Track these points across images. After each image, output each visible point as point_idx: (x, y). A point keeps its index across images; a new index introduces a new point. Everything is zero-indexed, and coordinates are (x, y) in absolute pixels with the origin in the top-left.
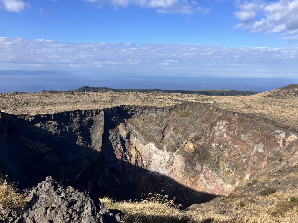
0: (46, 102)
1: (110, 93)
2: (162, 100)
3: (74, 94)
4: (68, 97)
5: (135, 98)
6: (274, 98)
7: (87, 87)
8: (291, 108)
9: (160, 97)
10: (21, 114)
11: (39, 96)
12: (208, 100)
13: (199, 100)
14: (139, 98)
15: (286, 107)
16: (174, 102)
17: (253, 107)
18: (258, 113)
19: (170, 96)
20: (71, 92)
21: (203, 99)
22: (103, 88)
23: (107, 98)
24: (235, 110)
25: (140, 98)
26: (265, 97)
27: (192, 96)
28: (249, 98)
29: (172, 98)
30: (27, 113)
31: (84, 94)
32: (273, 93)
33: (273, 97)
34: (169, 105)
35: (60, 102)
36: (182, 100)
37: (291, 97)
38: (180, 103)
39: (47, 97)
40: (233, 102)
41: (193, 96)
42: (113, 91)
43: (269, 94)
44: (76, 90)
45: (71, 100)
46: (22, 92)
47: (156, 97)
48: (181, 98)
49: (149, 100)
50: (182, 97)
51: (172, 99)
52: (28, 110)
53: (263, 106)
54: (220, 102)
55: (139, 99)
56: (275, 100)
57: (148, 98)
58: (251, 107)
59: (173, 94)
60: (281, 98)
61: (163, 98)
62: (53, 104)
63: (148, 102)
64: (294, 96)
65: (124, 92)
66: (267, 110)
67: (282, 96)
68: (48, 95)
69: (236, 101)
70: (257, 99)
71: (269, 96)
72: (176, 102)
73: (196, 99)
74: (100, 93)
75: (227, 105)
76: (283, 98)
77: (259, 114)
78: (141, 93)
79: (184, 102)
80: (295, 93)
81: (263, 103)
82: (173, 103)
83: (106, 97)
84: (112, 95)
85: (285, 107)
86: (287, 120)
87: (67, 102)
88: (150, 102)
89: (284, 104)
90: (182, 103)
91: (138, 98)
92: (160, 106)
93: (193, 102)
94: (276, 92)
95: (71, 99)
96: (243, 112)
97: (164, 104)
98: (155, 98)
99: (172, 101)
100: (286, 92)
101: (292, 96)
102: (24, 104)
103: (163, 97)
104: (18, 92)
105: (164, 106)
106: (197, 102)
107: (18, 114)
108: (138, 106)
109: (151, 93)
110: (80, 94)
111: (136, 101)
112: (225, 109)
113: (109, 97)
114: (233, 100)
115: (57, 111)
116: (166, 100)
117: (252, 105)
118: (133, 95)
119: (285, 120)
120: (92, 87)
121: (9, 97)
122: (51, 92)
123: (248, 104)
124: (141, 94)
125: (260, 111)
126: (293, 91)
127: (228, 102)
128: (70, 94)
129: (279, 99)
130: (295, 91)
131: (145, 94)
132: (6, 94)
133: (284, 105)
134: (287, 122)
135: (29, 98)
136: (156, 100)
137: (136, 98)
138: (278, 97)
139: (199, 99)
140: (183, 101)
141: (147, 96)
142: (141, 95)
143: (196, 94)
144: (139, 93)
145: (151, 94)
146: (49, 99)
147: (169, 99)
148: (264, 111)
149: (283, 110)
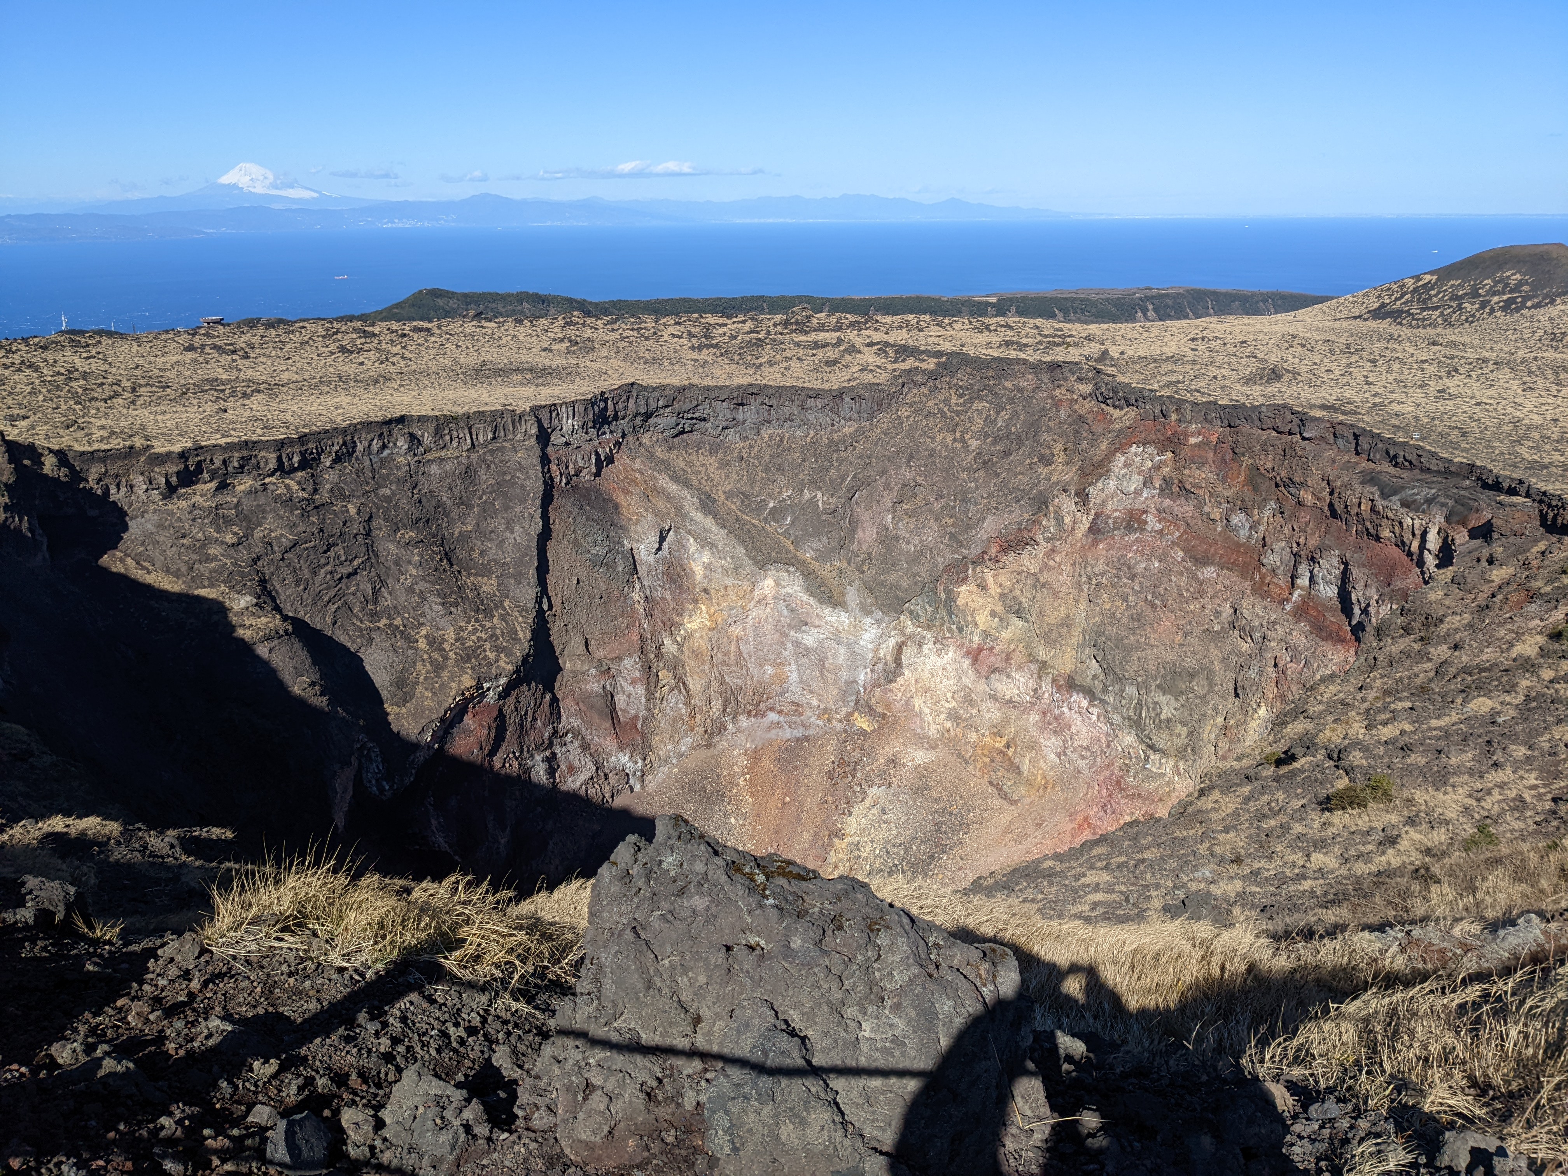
0: (229, 381)
1: (562, 322)
2: (831, 353)
3: (374, 335)
4: (343, 349)
5: (693, 348)
6: (1400, 324)
7: (436, 293)
8: (1486, 370)
9: (822, 336)
10: (107, 447)
11: (190, 348)
12: (1069, 345)
13: (1022, 347)
14: (712, 346)
15: (1462, 370)
16: (895, 362)
17: (1296, 373)
18: (1318, 402)
19: (876, 329)
20: (358, 324)
21: (1040, 343)
22: (522, 297)
23: (545, 350)
24: (1204, 393)
25: (716, 346)
26: (1355, 318)
27: (987, 328)
28: (1275, 328)
29: (885, 338)
30: (138, 442)
31: (428, 330)
32: (1397, 299)
33: (1396, 315)
34: (868, 378)
35: (306, 377)
36: (938, 348)
37: (1490, 314)
38: (923, 366)
39: (234, 352)
40: (1192, 350)
41: (992, 328)
42: (575, 313)
43: (1377, 305)
44: (381, 312)
45: (362, 364)
46: (100, 333)
47: (802, 338)
48: (931, 340)
49: (767, 352)
50: (935, 330)
51: (887, 344)
52: (143, 427)
53: (1349, 365)
54: (1130, 353)
55: (713, 350)
56: (1408, 331)
57: (760, 343)
58: (1288, 371)
59: (888, 319)
60: (1440, 320)
61: (840, 341)
62: (272, 389)
63: (761, 365)
64: (1504, 309)
65: (633, 316)
66: (1366, 387)
67: (1442, 314)
68: (241, 342)
69: (1213, 344)
70: (1318, 329)
71: (1379, 313)
72: (903, 361)
73: (1008, 344)
74: (510, 324)
75: (1165, 367)
76: (1447, 323)
77: (1323, 407)
78: (722, 321)
79: (944, 359)
80: (1505, 297)
81: (1347, 350)
82: (890, 367)
83: (545, 345)
84: (571, 332)
85: (1456, 370)
86: (1464, 434)
87: (341, 378)
88: (771, 364)
89: (1450, 352)
90: (938, 364)
91: (708, 347)
92: (826, 386)
93: (995, 359)
94: (1415, 290)
95: (361, 359)
96: (1242, 399)
97: (846, 375)
98: (798, 344)
99: (887, 356)
100: (1461, 293)
101: (1492, 310)
102: (116, 395)
103: (838, 334)
104: (82, 333)
105: (846, 384)
106: (1013, 354)
107: (96, 446)
108: (708, 388)
109: (778, 318)
110: (404, 335)
111: (701, 362)
112: (1156, 386)
113: (556, 347)
114: (1193, 340)
115: (297, 428)
116: (853, 349)
117: (1292, 362)
118: (682, 328)
119: (1456, 432)
120: (465, 295)
121: (36, 357)
122: (252, 324)
123: (1273, 358)
124: (725, 325)
125: (1329, 394)
126: (1496, 283)
127: (1169, 351)
128: (354, 336)
129: (1430, 331)
130: (1507, 285)
131: (744, 322)
132: (23, 347)
133: (1452, 358)
134: (1464, 445)
135: (141, 361)
136: (801, 352)
137: (700, 348)
138: (1424, 319)
139: (1024, 341)
140: (939, 354)
141: (755, 335)
142: (725, 329)
143: (1003, 315)
144: (711, 319)
145: (775, 325)
146: (247, 363)
147: (870, 345)
148: (1349, 394)
149: (1446, 381)
